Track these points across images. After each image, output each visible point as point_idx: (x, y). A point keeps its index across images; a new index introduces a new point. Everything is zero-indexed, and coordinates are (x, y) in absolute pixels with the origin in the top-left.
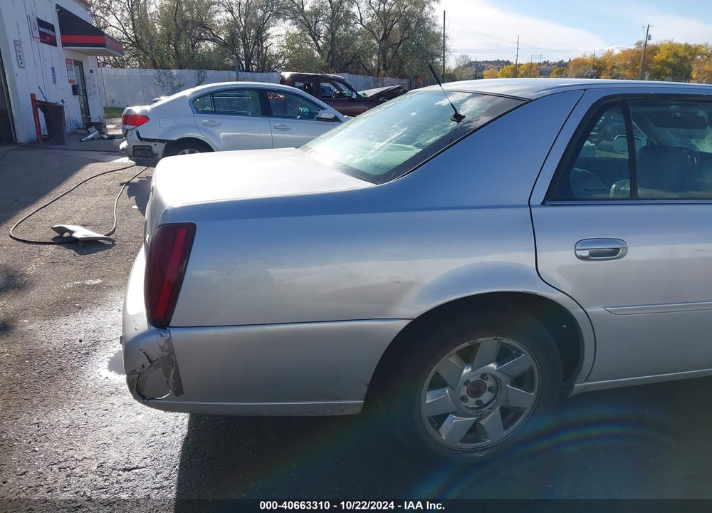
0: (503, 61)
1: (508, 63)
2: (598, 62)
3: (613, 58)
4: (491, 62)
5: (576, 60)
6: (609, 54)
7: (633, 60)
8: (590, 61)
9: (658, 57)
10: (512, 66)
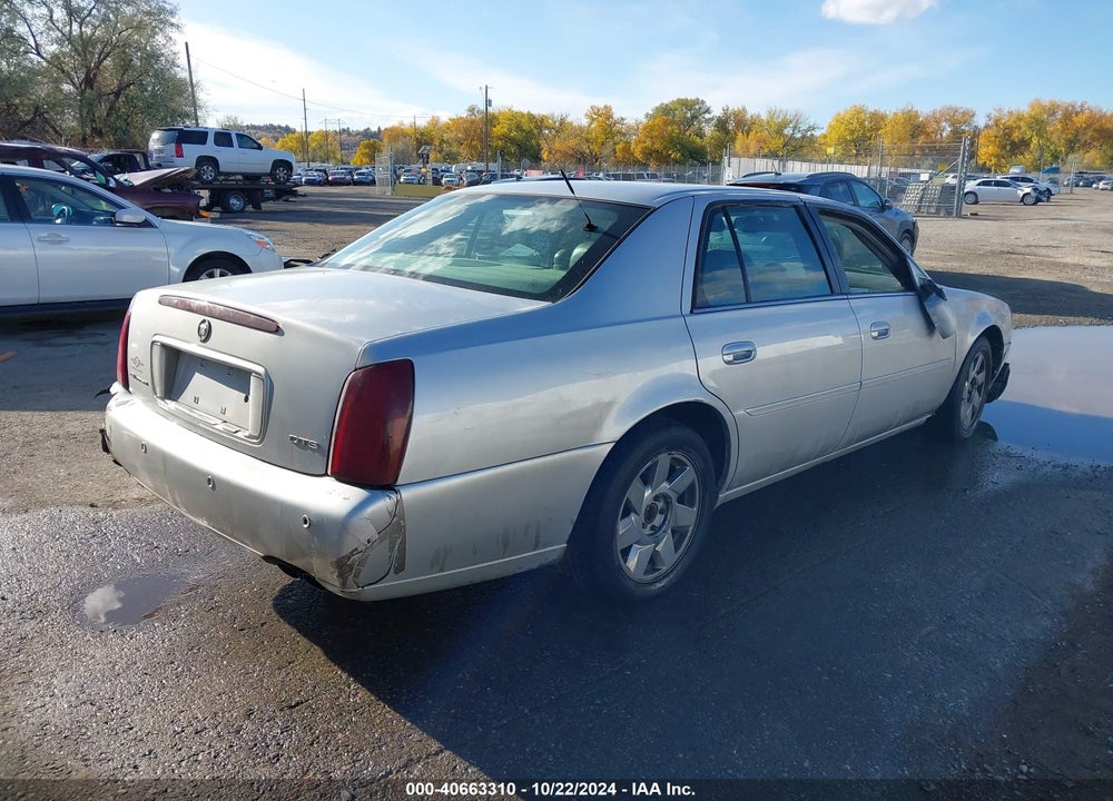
0: (280, 127)
1: (287, 130)
2: (422, 134)
3: (440, 129)
4: (259, 128)
5: (392, 130)
6: (435, 122)
7: (466, 131)
8: (411, 131)
9: (498, 130)
10: (297, 135)
